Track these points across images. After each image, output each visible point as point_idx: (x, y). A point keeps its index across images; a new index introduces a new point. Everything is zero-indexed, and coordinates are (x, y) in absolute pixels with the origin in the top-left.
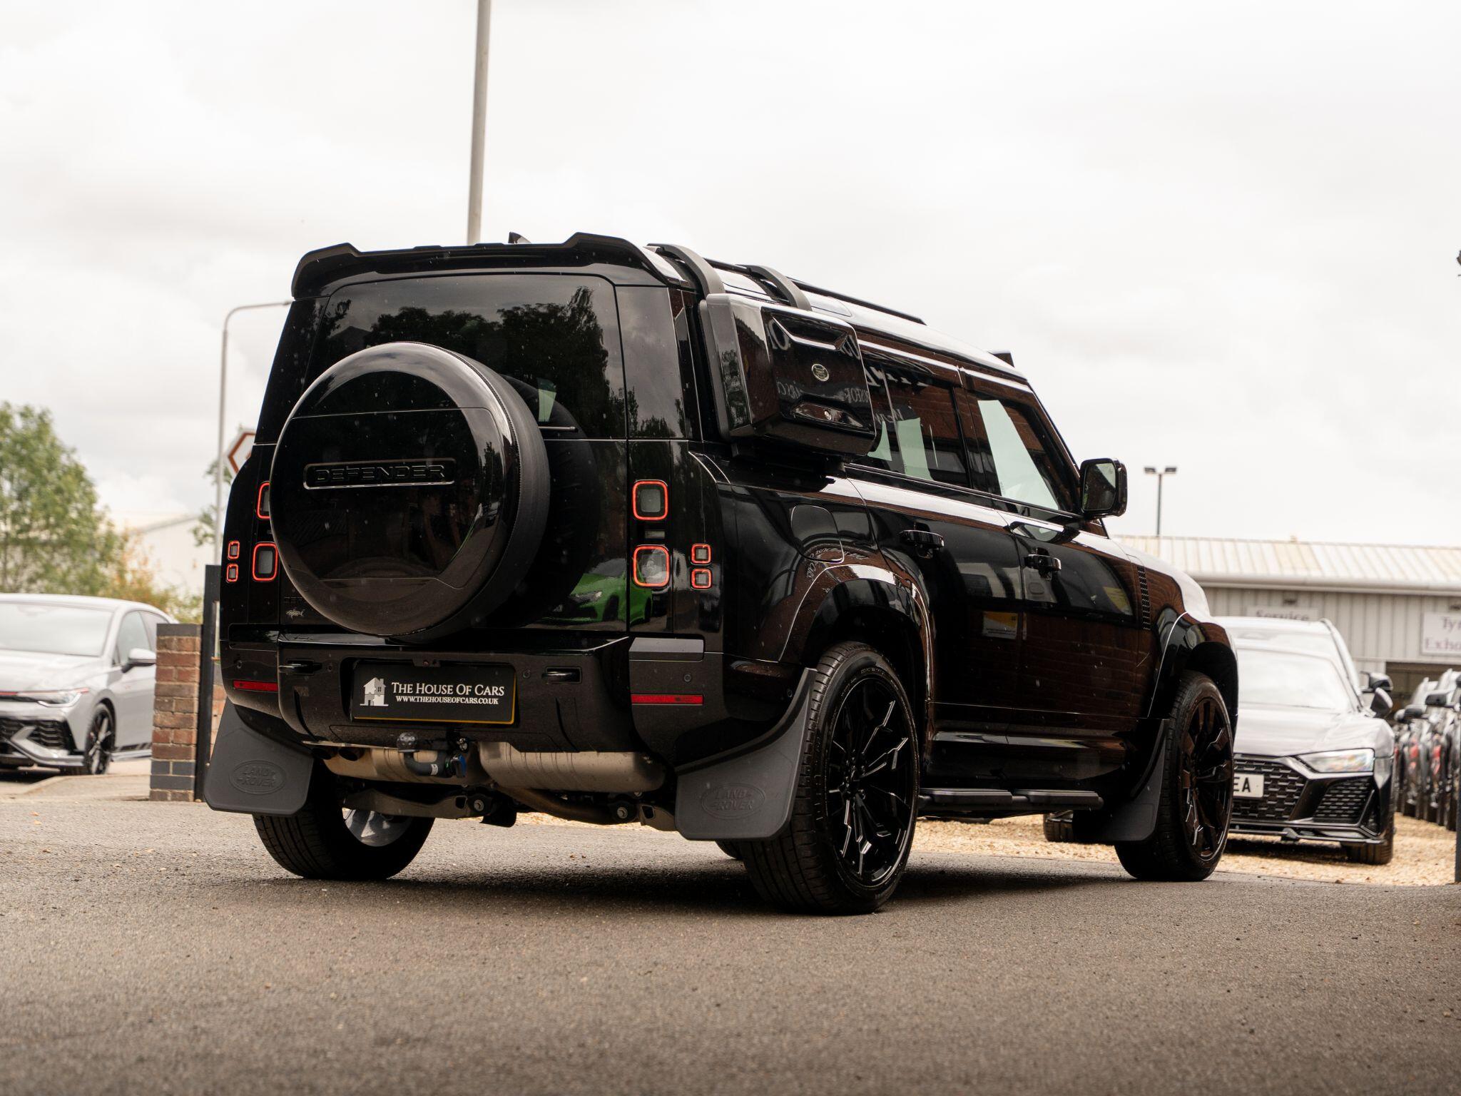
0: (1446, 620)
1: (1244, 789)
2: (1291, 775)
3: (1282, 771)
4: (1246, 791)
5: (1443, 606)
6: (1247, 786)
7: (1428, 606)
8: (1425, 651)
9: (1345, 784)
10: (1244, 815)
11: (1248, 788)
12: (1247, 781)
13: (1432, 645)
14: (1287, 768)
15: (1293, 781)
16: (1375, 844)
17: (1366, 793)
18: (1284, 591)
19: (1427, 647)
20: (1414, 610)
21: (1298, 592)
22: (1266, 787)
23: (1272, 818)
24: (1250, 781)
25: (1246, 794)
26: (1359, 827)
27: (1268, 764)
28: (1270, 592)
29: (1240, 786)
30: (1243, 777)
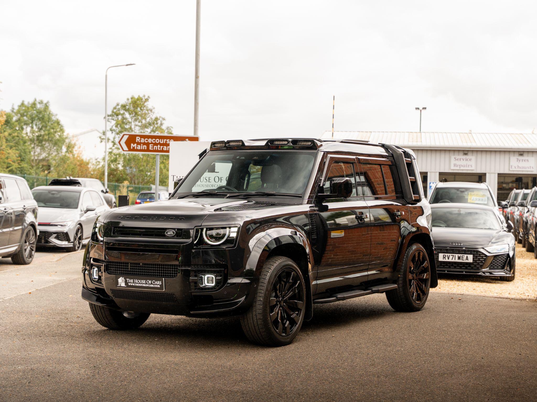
1: (466, 259)
2: (481, 254)
3: (479, 253)
4: (467, 260)
9: (499, 256)
10: (466, 268)
11: (468, 259)
12: (467, 257)
14: (481, 252)
15: (482, 257)
16: (509, 276)
17: (507, 259)
22: (473, 259)
23: (475, 269)
24: (468, 257)
25: (467, 261)
26: (505, 271)
27: (474, 251)
29: (465, 259)
30: (466, 255)
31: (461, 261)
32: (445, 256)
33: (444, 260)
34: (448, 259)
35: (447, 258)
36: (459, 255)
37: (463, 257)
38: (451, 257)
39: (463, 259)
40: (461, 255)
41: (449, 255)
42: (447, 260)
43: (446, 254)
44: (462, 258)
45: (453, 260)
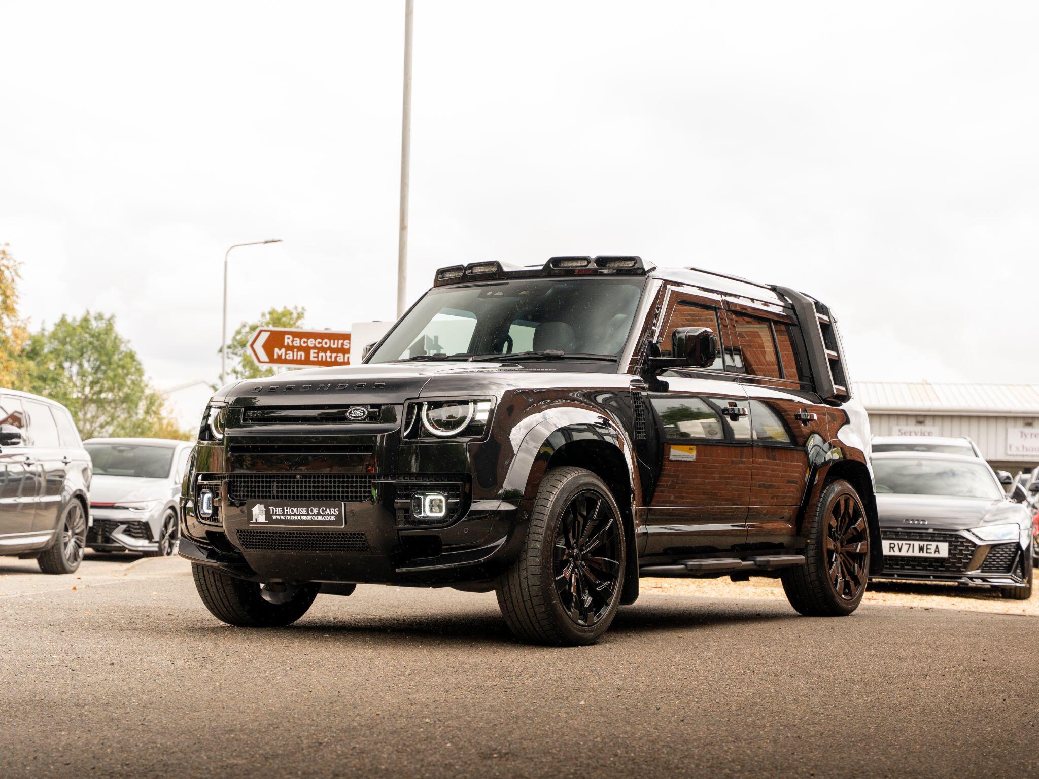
0: (1022, 432)
1: (935, 551)
2: (966, 542)
3: (960, 540)
4: (937, 553)
5: (1020, 423)
6: (937, 550)
7: (1010, 424)
8: (1009, 452)
9: (1001, 547)
10: (936, 570)
11: (938, 552)
12: (937, 547)
13: (1014, 448)
14: (964, 538)
15: (967, 547)
16: (1020, 588)
17: (1015, 553)
18: (916, 416)
19: (1010, 450)
20: (1001, 426)
21: (925, 416)
22: (950, 550)
23: (954, 571)
24: (939, 546)
25: (937, 555)
26: (1011, 576)
27: (951, 535)
28: (907, 416)
29: (933, 550)
30: (934, 544)
31: (924, 555)
32: (892, 545)
33: (892, 553)
34: (900, 550)
35: (896, 549)
36: (922, 543)
37: (929, 547)
38: (905, 548)
39: (929, 551)
40: (926, 543)
41: (900, 542)
42: (897, 553)
43: (896, 542)
44: (927, 549)
45: (910, 554)
